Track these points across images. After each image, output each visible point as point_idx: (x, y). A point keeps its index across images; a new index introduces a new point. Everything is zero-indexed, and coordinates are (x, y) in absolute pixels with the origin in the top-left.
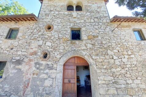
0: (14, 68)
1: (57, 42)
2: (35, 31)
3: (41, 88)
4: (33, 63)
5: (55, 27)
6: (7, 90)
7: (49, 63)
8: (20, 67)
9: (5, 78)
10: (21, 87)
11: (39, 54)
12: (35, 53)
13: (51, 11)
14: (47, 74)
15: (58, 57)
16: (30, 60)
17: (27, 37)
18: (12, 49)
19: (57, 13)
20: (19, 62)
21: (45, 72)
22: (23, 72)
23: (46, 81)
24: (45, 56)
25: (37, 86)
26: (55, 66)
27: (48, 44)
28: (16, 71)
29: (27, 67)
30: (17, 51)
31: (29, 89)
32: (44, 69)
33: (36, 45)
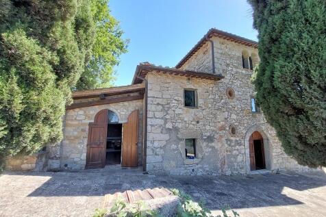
0: (207, 146)
1: (241, 114)
2: (217, 97)
3: (235, 164)
4: (224, 139)
6: (207, 169)
7: (238, 139)
8: (213, 144)
9: (202, 158)
10: (219, 165)
11: (228, 128)
12: (222, 128)
13: (228, 65)
14: (238, 150)
15: (244, 132)
16: (221, 137)
17: (210, 106)
18: (198, 122)
19: (235, 70)
20: (210, 139)
21: (236, 148)
22: (217, 150)
23: (239, 157)
24: (233, 131)
25: (232, 162)
26: (243, 142)
27: (234, 116)
28: (210, 150)
29: (220, 145)
30: (204, 125)
31: (226, 166)
32: (235, 146)
33: (223, 118)
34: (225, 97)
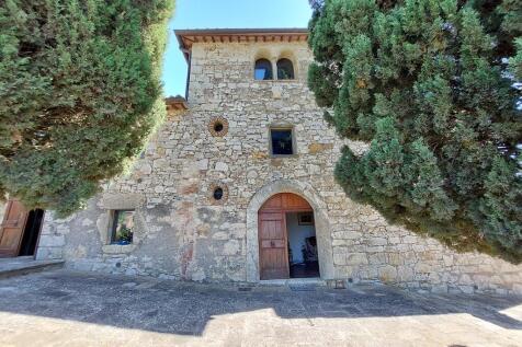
0: (154, 222)
1: (240, 162)
2: (187, 135)
3: (218, 259)
4: (193, 210)
5: (232, 124)
6: (150, 265)
7: (229, 209)
8: (167, 219)
9: (140, 244)
10: (178, 258)
11: (204, 189)
12: (194, 189)
13: (217, 81)
14: (226, 230)
15: (247, 194)
16: (187, 205)
17: (168, 151)
18: (140, 181)
19: (232, 86)
20: (162, 209)
21: (222, 227)
22: (174, 230)
23: (227, 245)
24: (218, 194)
25: (209, 255)
26: (242, 214)
27: (222, 166)
28: (159, 229)
29: (183, 219)
30: (152, 186)
31: (193, 262)
32: (220, 222)
33: (195, 171)
34: (205, 135)
